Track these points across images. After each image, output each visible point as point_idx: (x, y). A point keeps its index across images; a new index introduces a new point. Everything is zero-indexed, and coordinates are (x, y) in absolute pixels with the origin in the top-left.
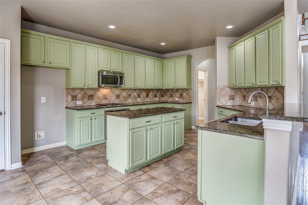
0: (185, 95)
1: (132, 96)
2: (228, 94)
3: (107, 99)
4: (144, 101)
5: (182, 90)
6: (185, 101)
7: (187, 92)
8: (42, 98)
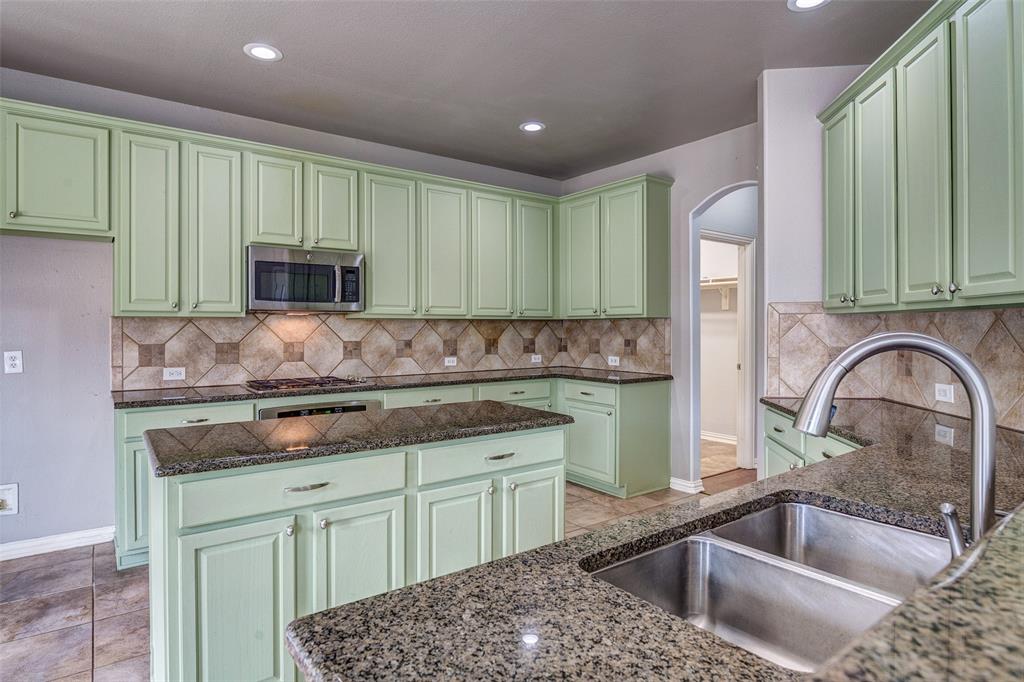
0: (643, 342)
1: (418, 346)
2: (819, 340)
3: (302, 359)
4: (474, 366)
5: (634, 321)
6: (644, 370)
7: (652, 330)
8: (6, 354)
